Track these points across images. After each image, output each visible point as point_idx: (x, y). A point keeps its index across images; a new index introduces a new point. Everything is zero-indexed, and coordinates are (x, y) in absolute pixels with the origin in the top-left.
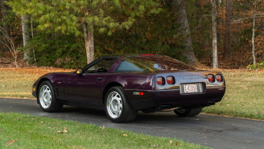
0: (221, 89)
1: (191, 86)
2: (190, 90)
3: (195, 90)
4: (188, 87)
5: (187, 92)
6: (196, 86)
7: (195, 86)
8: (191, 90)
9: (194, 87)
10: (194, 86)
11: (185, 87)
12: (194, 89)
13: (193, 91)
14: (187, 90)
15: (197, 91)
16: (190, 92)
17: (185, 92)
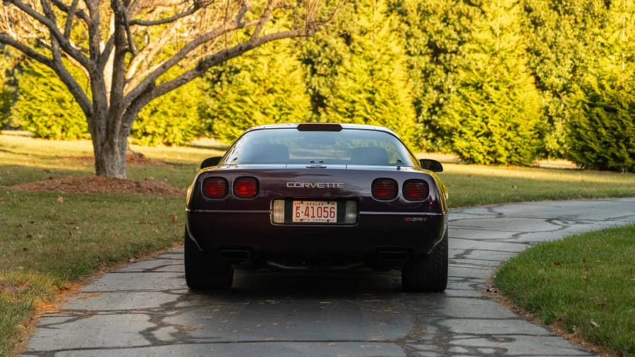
0: (415, 219)
1: (316, 208)
2: (313, 217)
3: (329, 218)
4: (307, 208)
5: (301, 220)
6: (335, 206)
7: (333, 206)
8: (315, 215)
9: (328, 210)
10: (330, 206)
11: (298, 208)
12: (325, 214)
13: (324, 220)
14: (302, 214)
15: (335, 220)
16: (311, 220)
17: (295, 219)
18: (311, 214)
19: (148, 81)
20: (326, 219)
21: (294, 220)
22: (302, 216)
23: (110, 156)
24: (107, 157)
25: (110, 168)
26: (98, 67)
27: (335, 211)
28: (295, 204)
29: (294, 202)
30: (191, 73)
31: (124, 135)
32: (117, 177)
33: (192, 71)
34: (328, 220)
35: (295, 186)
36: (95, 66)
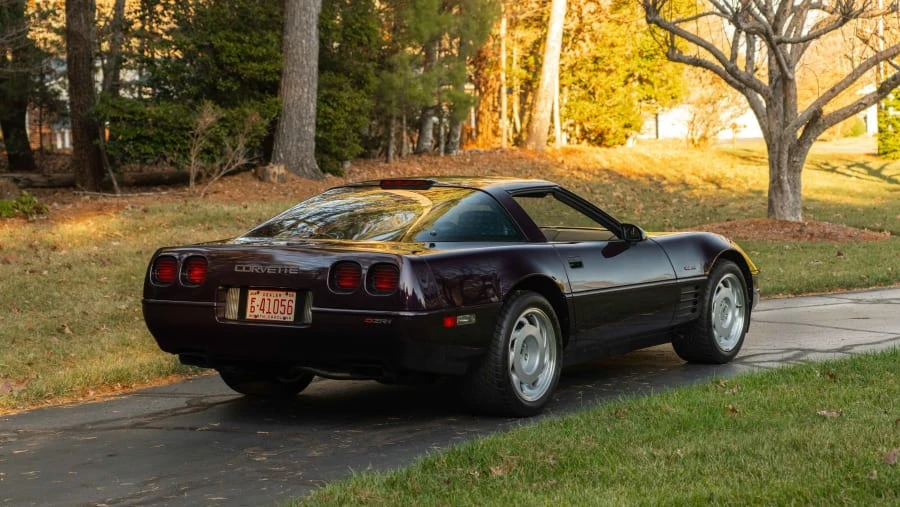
0: (377, 321)
1: (272, 300)
2: (269, 313)
3: (286, 315)
4: (264, 300)
5: (256, 316)
6: (294, 299)
7: (291, 298)
8: (271, 311)
9: (285, 303)
10: (288, 298)
11: (253, 300)
12: (281, 309)
13: (279, 317)
14: (257, 309)
15: (291, 318)
16: (267, 317)
17: (249, 315)
18: (266, 310)
19: (814, 108)
20: (282, 316)
21: (248, 317)
22: (257, 312)
23: (779, 195)
24: (776, 197)
25: (779, 209)
26: (774, 93)
27: (293, 305)
28: (251, 294)
29: (250, 292)
30: (871, 97)
31: (795, 171)
32: (788, 219)
33: (873, 93)
34: (284, 318)
35: (244, 270)
36: (771, 92)
